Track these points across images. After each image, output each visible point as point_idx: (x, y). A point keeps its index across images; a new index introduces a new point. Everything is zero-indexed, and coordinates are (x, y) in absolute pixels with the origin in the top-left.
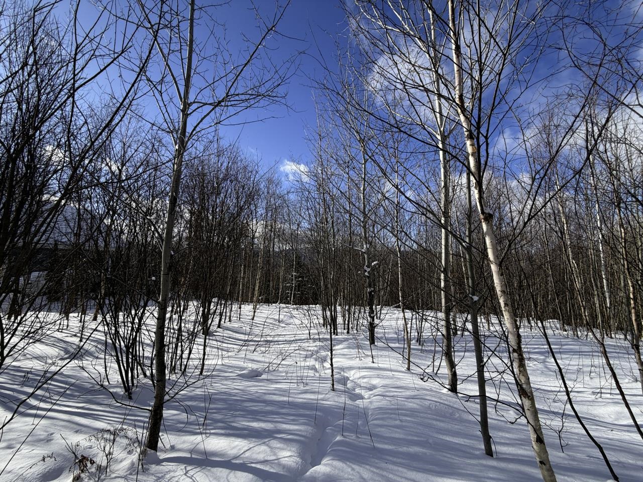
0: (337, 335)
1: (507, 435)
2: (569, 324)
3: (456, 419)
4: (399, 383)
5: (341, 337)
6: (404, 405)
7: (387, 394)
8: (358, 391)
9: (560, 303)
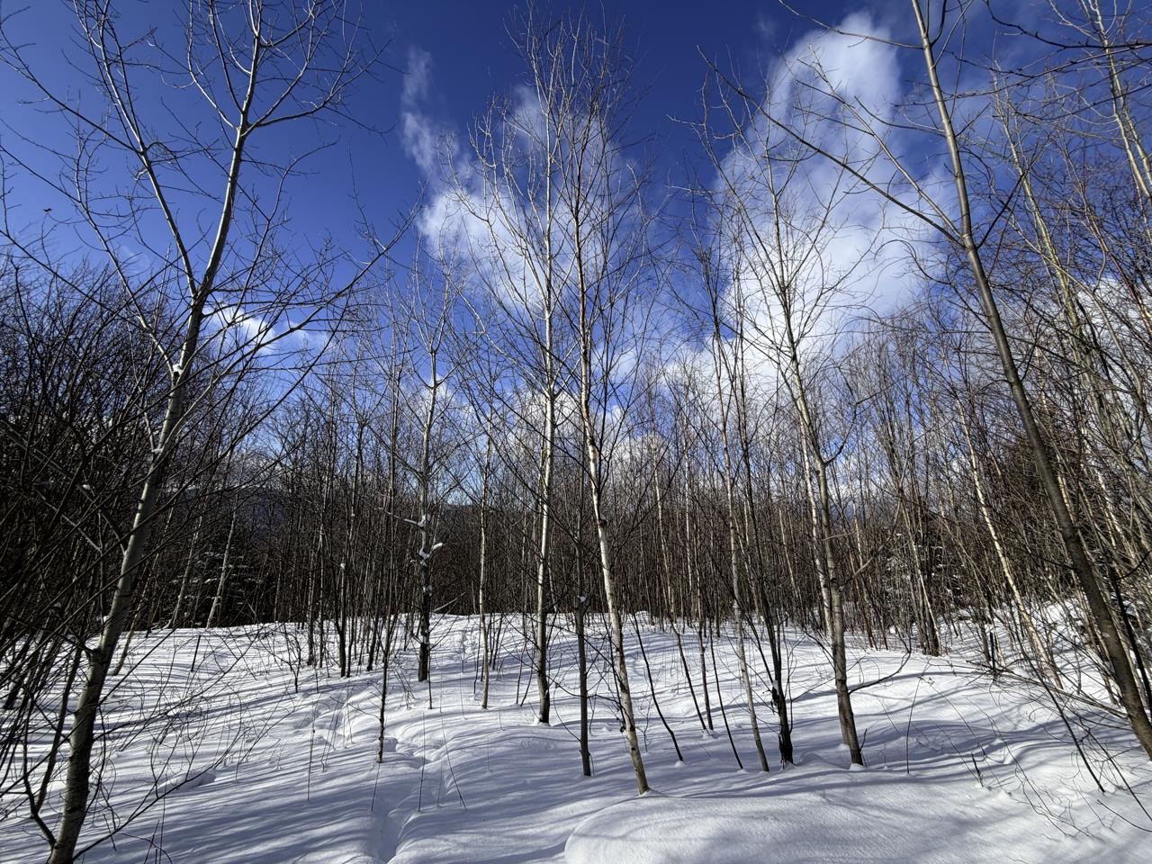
0: (348, 676)
1: (602, 753)
2: (657, 616)
3: (552, 751)
4: (476, 728)
5: (357, 678)
6: (492, 752)
7: (466, 745)
8: (417, 754)
9: (650, 589)
